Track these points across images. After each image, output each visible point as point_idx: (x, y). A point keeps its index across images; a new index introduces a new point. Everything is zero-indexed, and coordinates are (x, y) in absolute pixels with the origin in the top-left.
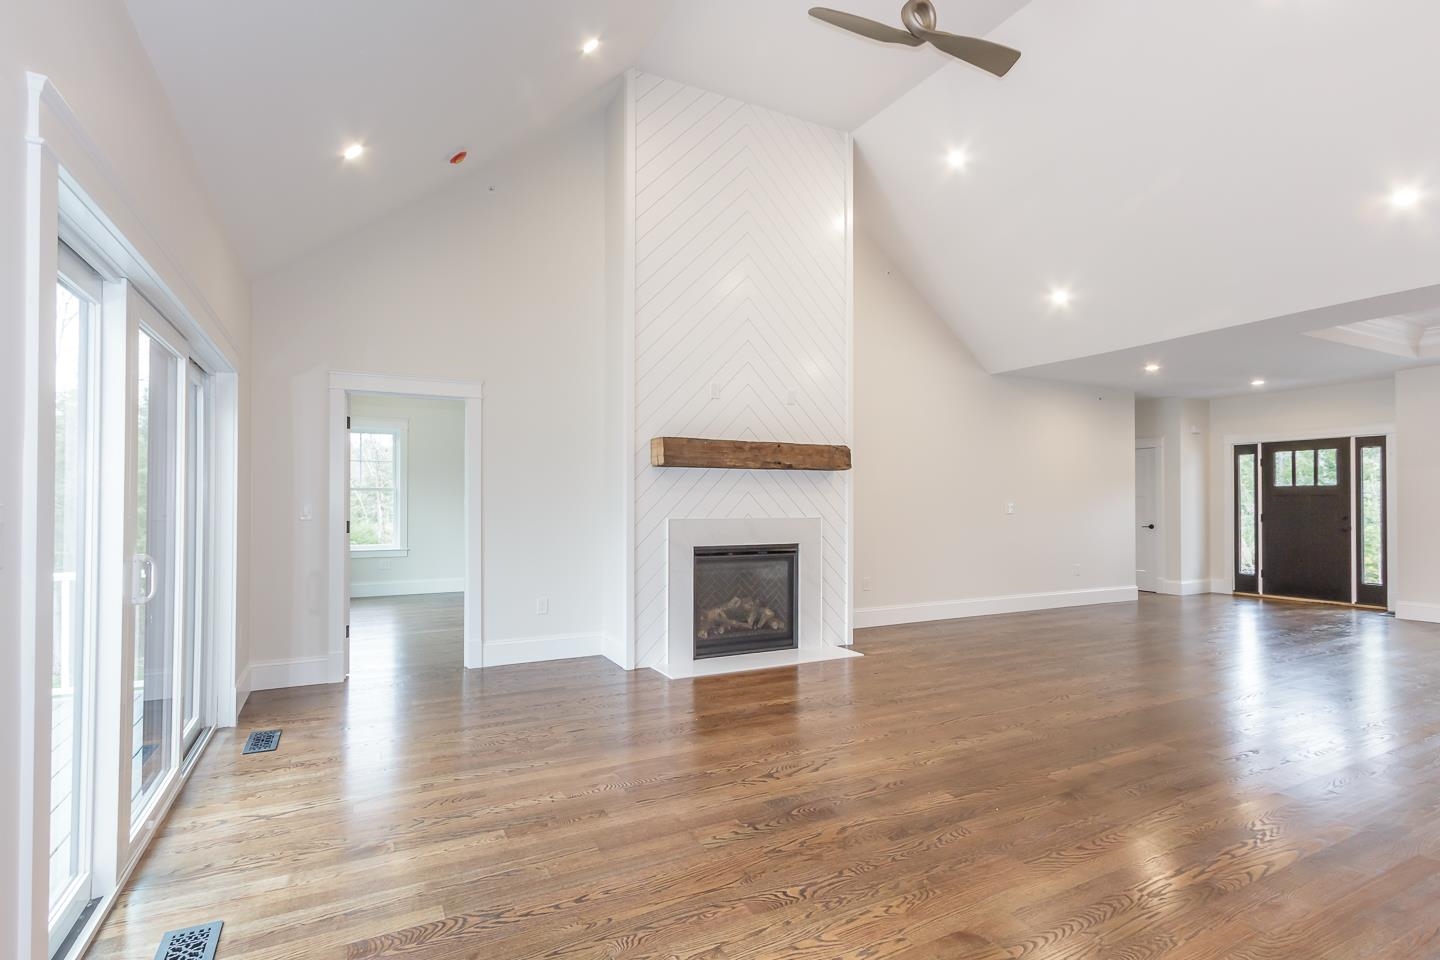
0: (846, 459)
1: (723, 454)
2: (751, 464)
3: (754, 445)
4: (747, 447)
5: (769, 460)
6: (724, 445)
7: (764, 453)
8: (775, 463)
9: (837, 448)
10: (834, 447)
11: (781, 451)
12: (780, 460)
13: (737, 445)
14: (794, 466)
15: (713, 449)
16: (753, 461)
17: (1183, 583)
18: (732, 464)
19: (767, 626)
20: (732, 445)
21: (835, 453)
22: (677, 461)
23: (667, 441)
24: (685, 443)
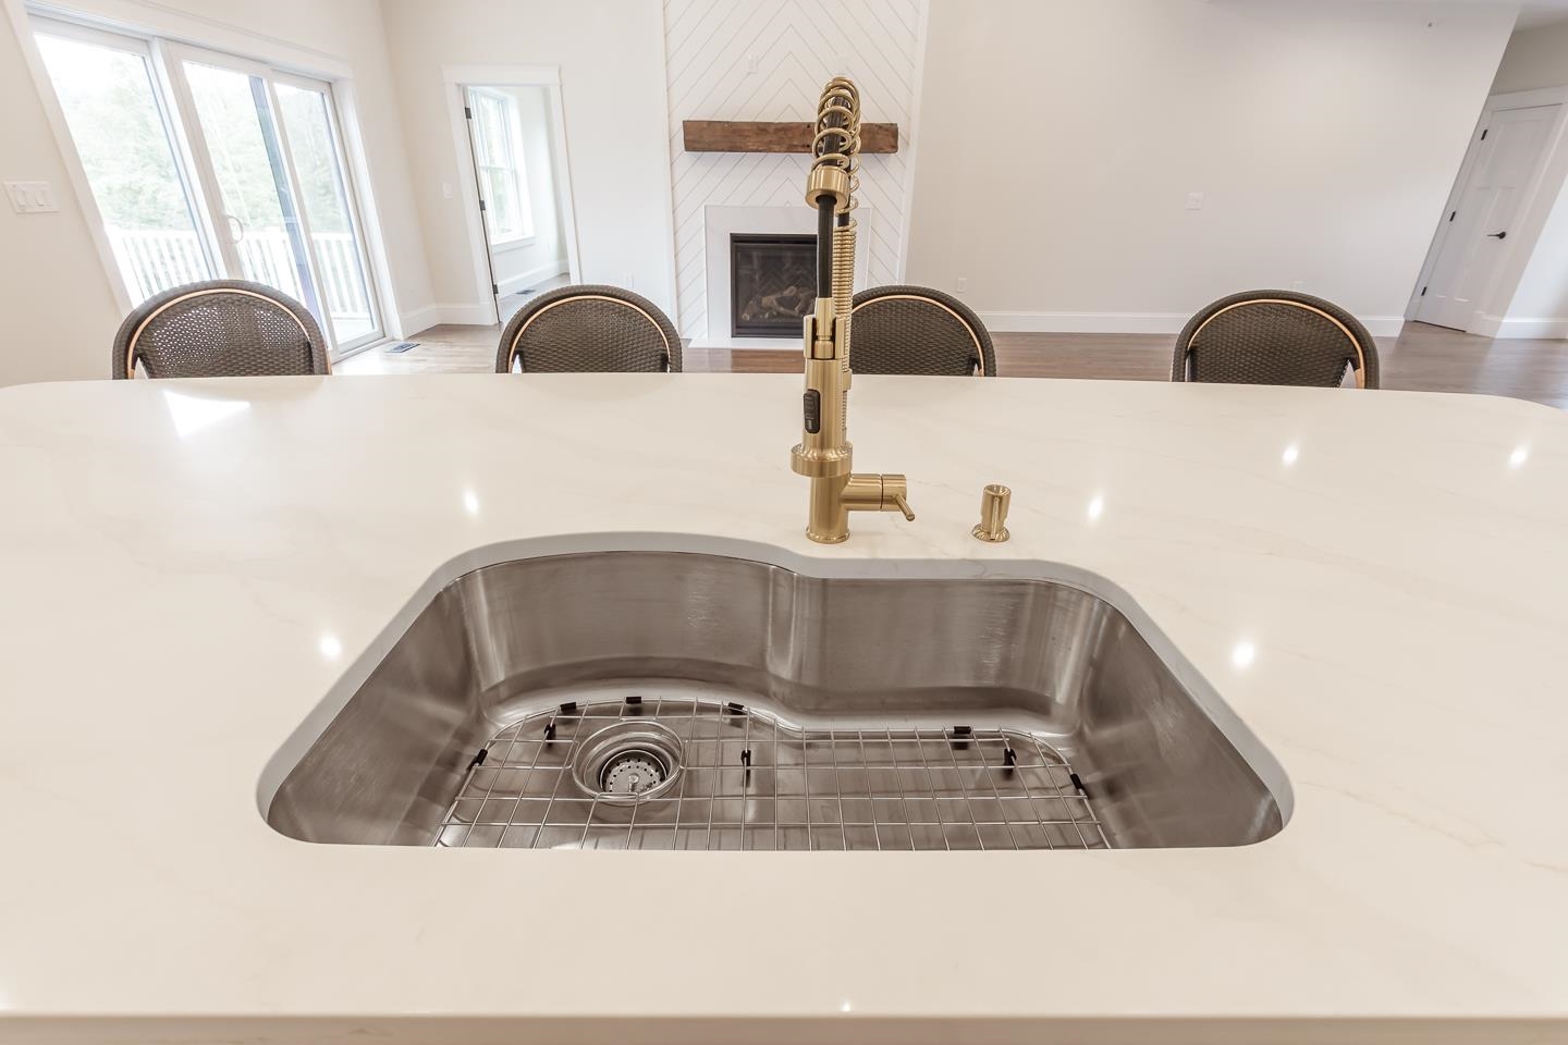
0: (892, 140)
1: (745, 137)
2: (776, 148)
3: (779, 127)
4: (771, 129)
5: (795, 143)
6: (745, 127)
7: (790, 135)
8: (803, 146)
9: (880, 127)
10: (876, 125)
13: (761, 126)
15: (734, 131)
16: (778, 144)
17: (1506, 320)
18: (755, 148)
20: (755, 127)
21: (878, 133)
22: (697, 146)
23: (687, 125)
24: (705, 125)
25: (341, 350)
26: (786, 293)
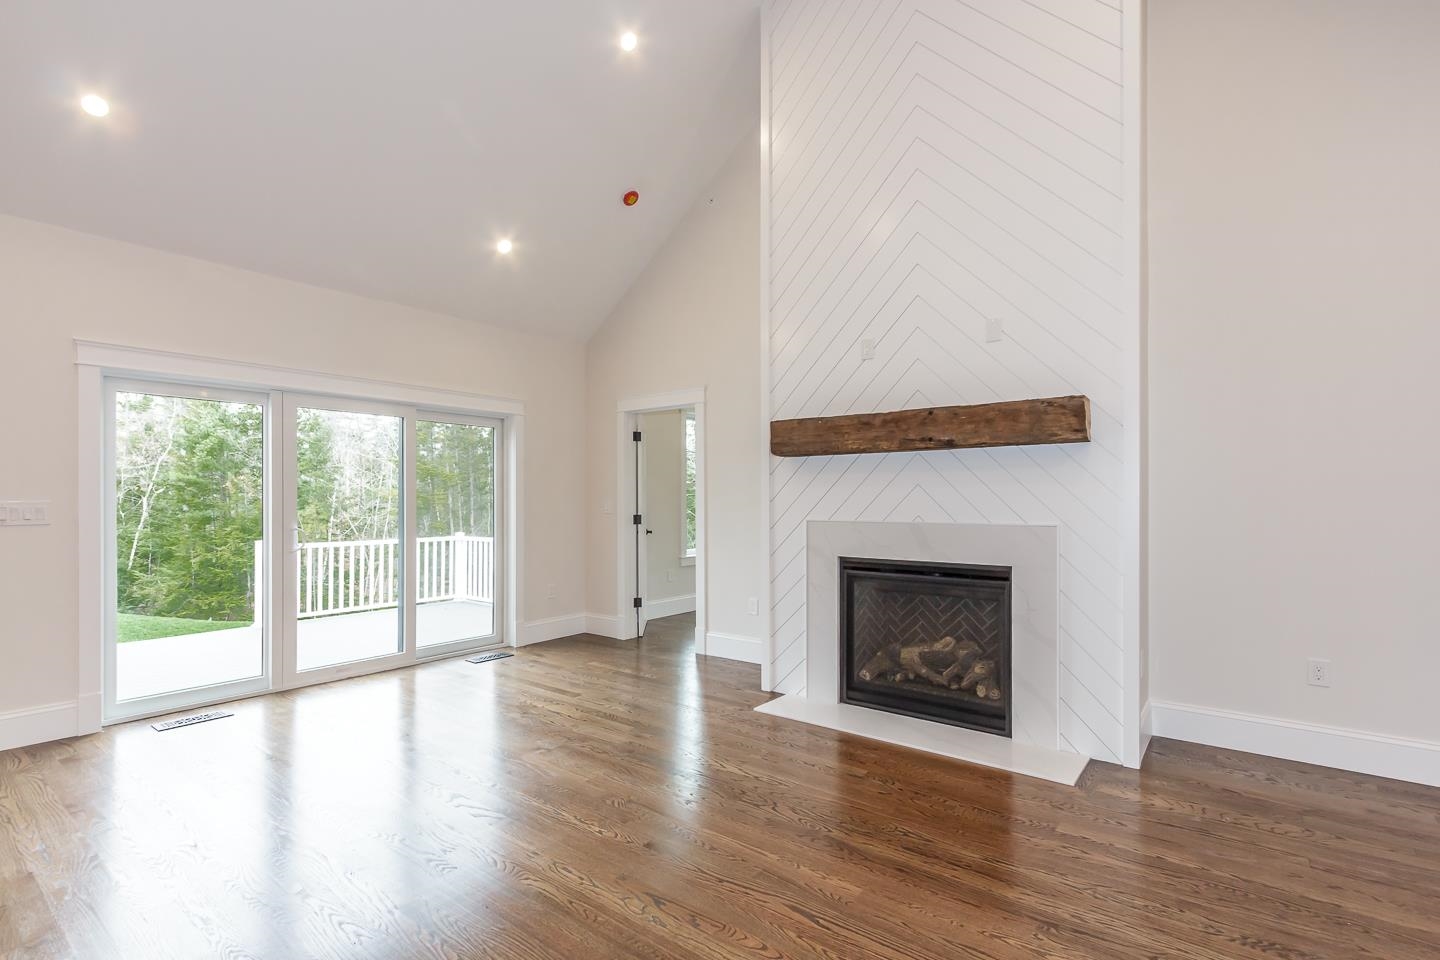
0: (1073, 421)
1: (843, 434)
2: (885, 445)
3: (889, 417)
4: (877, 422)
5: (912, 436)
8: (923, 440)
9: (1050, 403)
10: (1042, 402)
11: (934, 421)
12: (931, 435)
13: (864, 420)
14: (957, 442)
15: (831, 429)
16: (887, 440)
18: (854, 447)
19: (972, 690)
20: (856, 421)
21: (1046, 413)
22: (785, 449)
23: (775, 427)
24: (796, 425)
25: (418, 654)
26: (938, 646)
